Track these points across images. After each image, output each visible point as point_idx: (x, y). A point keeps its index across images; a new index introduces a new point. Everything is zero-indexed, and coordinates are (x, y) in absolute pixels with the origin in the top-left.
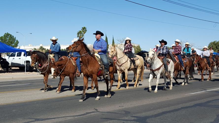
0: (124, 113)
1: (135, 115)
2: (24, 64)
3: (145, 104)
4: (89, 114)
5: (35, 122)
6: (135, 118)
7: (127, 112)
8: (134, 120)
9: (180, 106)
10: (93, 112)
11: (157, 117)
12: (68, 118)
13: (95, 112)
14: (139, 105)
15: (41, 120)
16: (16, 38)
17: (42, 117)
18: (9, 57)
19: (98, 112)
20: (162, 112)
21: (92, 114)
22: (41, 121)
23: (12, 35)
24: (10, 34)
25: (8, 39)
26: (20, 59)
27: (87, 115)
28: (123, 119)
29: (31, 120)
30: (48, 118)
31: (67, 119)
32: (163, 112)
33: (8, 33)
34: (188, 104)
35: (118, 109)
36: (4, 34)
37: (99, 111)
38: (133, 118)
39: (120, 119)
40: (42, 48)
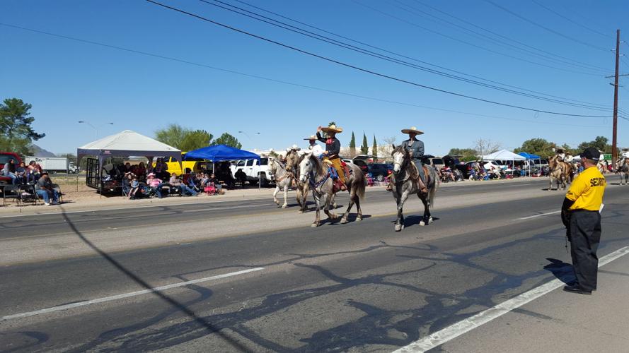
0: (428, 248)
1: (448, 252)
2: (257, 177)
3: (454, 234)
4: (376, 250)
5: (303, 260)
6: (450, 257)
7: (432, 248)
8: (449, 260)
9: (511, 239)
10: (380, 246)
11: (484, 256)
12: (347, 254)
13: (382, 246)
14: (445, 236)
15: (311, 257)
16: (237, 140)
17: (307, 252)
19: (387, 246)
20: (486, 247)
21: (380, 248)
22: (310, 259)
23: (232, 136)
24: (229, 135)
26: (251, 169)
27: (373, 250)
28: (430, 257)
29: (294, 257)
30: (319, 253)
31: (345, 256)
32: (489, 248)
34: (524, 235)
35: (415, 242)
37: (388, 244)
38: (446, 257)
39: (426, 257)
40: (272, 153)
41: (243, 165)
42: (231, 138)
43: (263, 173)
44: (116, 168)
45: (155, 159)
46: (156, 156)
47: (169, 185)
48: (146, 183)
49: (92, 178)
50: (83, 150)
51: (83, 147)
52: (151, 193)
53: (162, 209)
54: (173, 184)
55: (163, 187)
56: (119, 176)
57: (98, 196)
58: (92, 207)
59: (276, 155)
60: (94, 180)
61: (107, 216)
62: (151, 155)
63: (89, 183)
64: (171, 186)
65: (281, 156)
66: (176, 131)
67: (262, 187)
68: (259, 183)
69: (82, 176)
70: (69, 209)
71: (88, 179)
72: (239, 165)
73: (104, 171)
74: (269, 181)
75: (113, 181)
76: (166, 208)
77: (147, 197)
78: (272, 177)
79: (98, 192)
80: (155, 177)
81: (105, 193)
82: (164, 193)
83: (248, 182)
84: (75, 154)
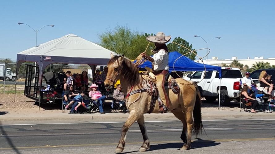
2: (216, 92)
16: (192, 47)
18: (191, 79)
23: (186, 41)
24: (182, 40)
25: (179, 47)
26: (209, 82)
33: (179, 37)
36: (174, 39)
40: (236, 63)
41: (199, 77)
42: (185, 43)
43: (224, 88)
44: (56, 76)
45: (98, 67)
46: (99, 64)
47: (111, 98)
48: (88, 95)
49: (30, 87)
50: (23, 56)
51: (23, 53)
52: (92, 107)
53: (105, 127)
54: (117, 98)
55: (106, 101)
56: (59, 86)
57: (37, 108)
58: (29, 120)
59: (241, 66)
60: (32, 89)
61: (45, 131)
62: (95, 63)
63: (27, 92)
64: (115, 100)
65: (247, 66)
66: (124, 34)
67: (223, 105)
68: (219, 100)
69: (20, 84)
70: (6, 120)
71: (26, 88)
72: (194, 77)
73: (43, 79)
74: (231, 99)
75: (52, 92)
76: (109, 126)
77: (88, 111)
78: (235, 94)
79: (37, 104)
80: (97, 89)
81: (44, 105)
82: (107, 108)
83: (204, 99)
84: (14, 60)
